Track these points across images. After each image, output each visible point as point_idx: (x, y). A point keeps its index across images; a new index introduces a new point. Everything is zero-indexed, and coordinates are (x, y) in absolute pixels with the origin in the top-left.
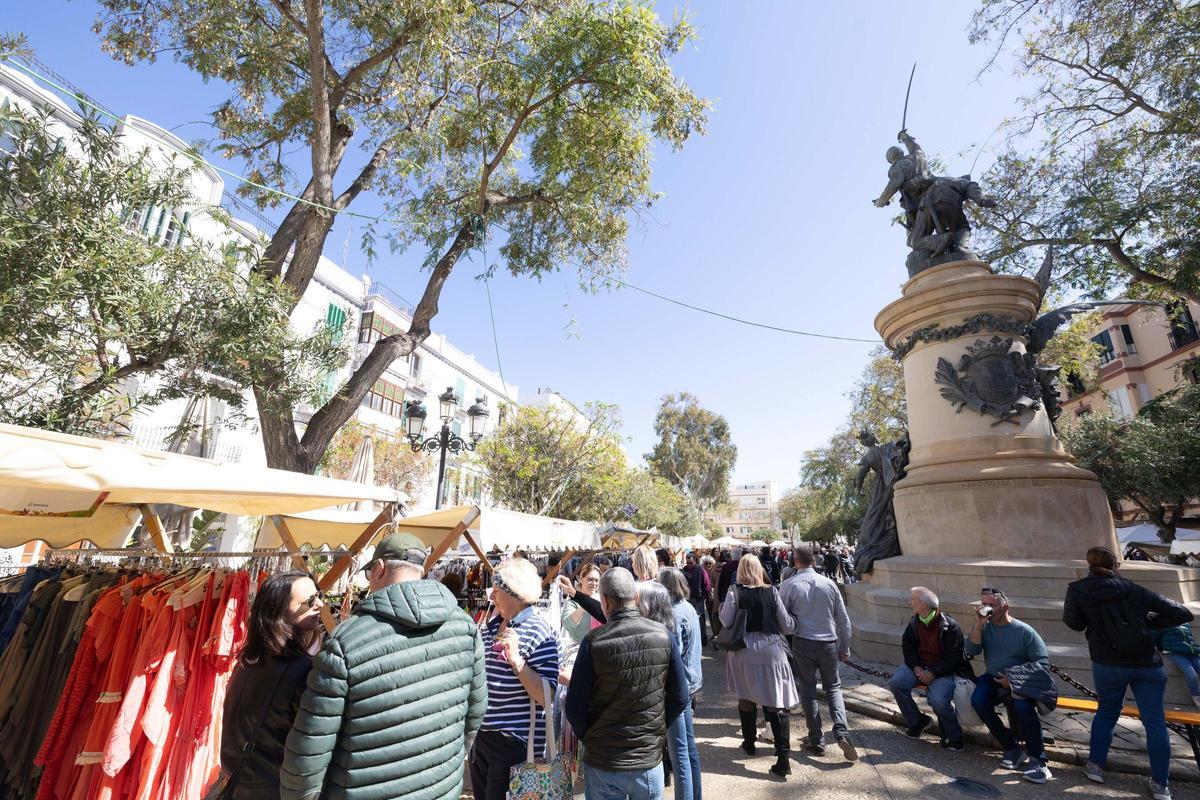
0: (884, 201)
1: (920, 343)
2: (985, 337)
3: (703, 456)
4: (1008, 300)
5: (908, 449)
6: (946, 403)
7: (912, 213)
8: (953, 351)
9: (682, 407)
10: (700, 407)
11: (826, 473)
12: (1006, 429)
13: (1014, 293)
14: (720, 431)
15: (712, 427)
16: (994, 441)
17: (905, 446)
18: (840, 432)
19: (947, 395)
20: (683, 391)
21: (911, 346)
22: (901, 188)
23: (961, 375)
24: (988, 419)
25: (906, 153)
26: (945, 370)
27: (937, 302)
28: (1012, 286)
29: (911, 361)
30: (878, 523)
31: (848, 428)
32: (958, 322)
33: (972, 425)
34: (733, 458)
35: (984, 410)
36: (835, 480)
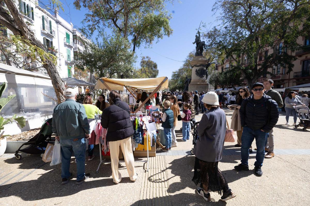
0: (194, 43)
1: (194, 67)
2: (201, 67)
3: (152, 72)
4: (204, 63)
5: (191, 80)
6: (196, 75)
7: (197, 46)
8: (198, 68)
9: (146, 60)
10: (151, 60)
11: (177, 77)
12: (201, 78)
13: (205, 62)
14: (155, 66)
15: (153, 65)
16: (199, 80)
17: (191, 79)
18: (181, 68)
19: (196, 74)
20: (147, 56)
21: (193, 67)
22: (196, 42)
23: (198, 72)
24: (200, 77)
25: (198, 36)
26: (196, 71)
27: (197, 62)
28: (205, 61)
29: (193, 68)
30: (186, 89)
31: (182, 67)
32: (199, 65)
33: (198, 78)
34: (158, 73)
35: (199, 76)
36: (179, 78)
